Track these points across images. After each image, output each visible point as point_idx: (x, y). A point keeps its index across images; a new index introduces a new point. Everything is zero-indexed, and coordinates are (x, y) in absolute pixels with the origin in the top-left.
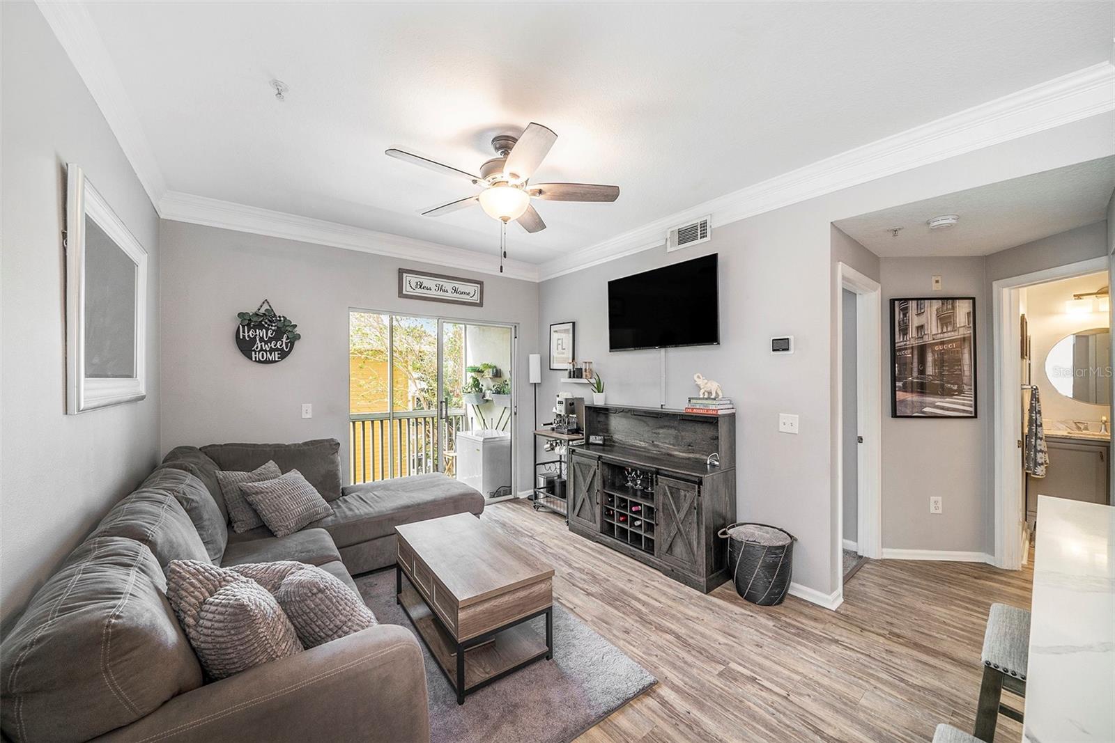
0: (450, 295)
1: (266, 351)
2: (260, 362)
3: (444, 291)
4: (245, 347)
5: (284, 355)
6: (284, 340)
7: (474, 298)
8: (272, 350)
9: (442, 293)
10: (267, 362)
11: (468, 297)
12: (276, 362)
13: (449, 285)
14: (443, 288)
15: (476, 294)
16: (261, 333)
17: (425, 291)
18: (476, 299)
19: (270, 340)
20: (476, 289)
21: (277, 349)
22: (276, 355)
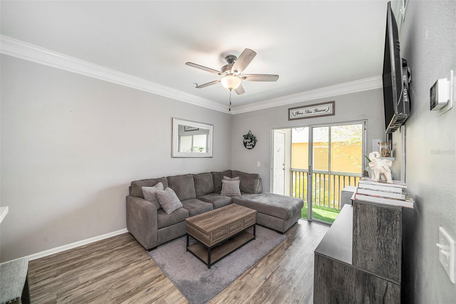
0: (314, 114)
1: (249, 145)
2: (248, 149)
3: (310, 112)
4: (245, 144)
5: (253, 146)
6: (253, 142)
7: (329, 111)
8: (250, 145)
9: (309, 114)
10: (250, 149)
11: (324, 112)
12: (251, 149)
13: (312, 109)
14: (309, 111)
15: (330, 109)
16: (248, 140)
17: (300, 115)
18: (330, 112)
19: (250, 142)
20: (330, 106)
21: (252, 145)
22: (251, 147)
